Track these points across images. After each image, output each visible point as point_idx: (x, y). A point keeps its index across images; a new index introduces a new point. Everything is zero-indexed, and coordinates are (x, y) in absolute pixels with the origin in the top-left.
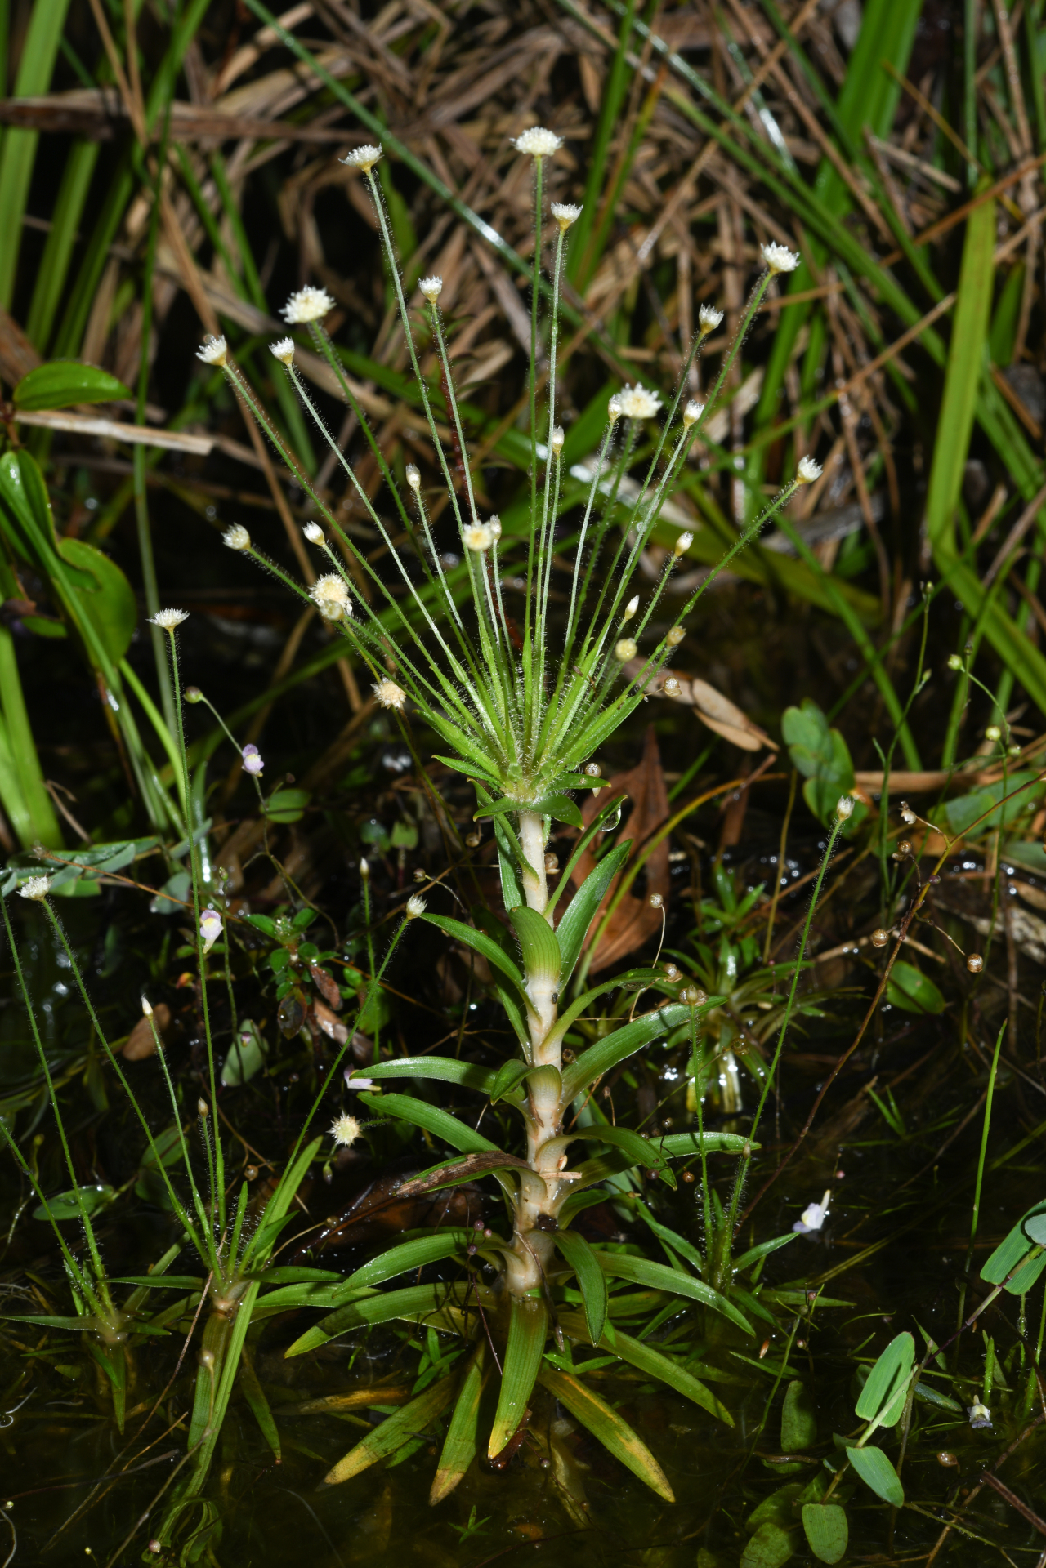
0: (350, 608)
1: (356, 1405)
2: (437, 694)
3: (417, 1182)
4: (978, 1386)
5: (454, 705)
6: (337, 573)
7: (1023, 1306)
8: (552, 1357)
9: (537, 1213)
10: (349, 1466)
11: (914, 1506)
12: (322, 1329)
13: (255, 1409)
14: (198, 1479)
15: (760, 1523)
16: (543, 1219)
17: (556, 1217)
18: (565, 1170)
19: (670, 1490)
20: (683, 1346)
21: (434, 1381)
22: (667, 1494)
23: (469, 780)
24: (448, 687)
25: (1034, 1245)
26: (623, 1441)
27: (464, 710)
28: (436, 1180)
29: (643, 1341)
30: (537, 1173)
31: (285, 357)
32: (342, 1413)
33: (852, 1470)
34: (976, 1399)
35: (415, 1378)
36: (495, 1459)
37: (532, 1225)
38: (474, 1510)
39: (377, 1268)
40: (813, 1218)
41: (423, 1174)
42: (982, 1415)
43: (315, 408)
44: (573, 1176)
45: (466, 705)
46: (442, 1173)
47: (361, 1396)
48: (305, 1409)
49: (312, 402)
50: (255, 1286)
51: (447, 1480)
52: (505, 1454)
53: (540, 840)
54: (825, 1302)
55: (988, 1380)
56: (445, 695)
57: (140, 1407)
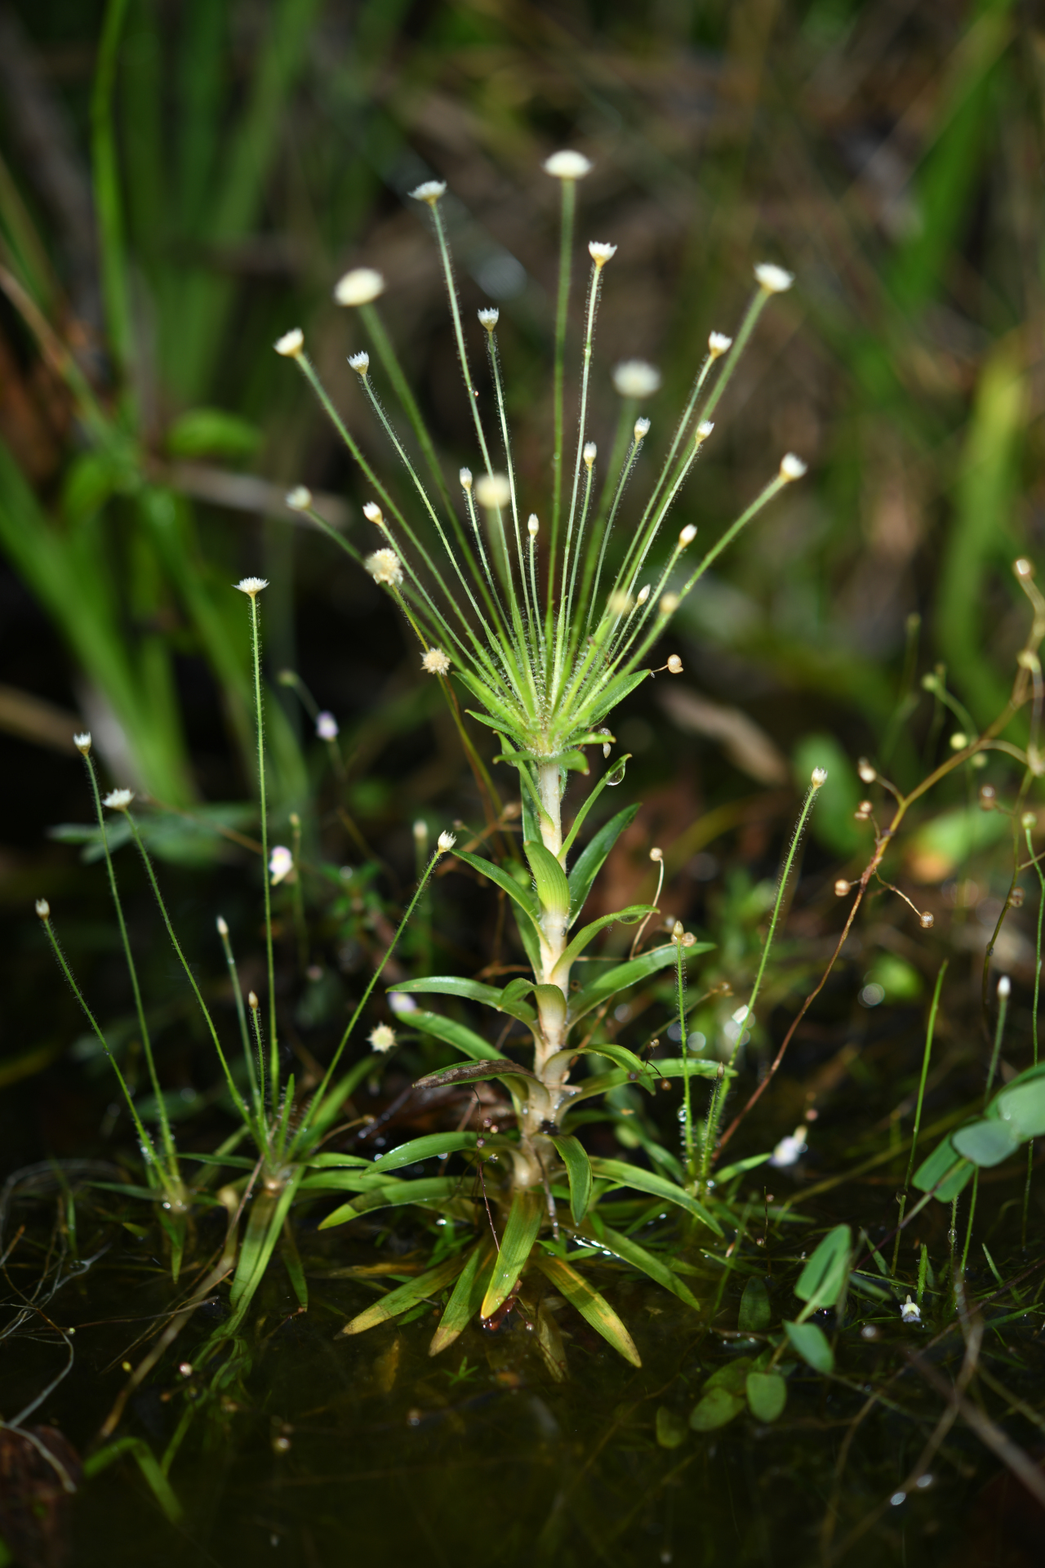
0: (401, 579)
1: (378, 1274)
2: (471, 658)
3: (434, 1077)
4: (912, 1288)
5: (486, 668)
6: (392, 549)
7: (954, 1219)
8: (547, 1244)
9: (542, 1118)
10: (363, 1322)
11: (844, 1380)
12: (353, 1207)
13: (291, 1271)
14: (235, 1321)
15: (713, 1387)
16: (546, 1125)
17: (558, 1124)
18: (569, 1082)
19: (638, 1357)
20: (664, 1245)
21: (447, 1258)
22: (635, 1359)
23: (495, 732)
24: (482, 652)
25: (960, 1157)
26: (602, 1315)
27: (494, 673)
28: (451, 1078)
29: (631, 1237)
30: (542, 1084)
31: (360, 368)
32: (366, 1279)
33: (791, 1345)
34: (909, 1298)
35: (430, 1256)
36: (487, 1320)
37: (536, 1129)
38: (465, 1361)
39: (402, 1154)
40: (788, 1151)
41: (440, 1072)
42: (913, 1312)
43: (383, 412)
44: (573, 1090)
45: (497, 668)
46: (456, 1072)
47: (382, 1268)
48: (334, 1274)
49: (381, 408)
50: (300, 1169)
51: (445, 1336)
52: (495, 1316)
53: (557, 792)
54: (792, 1217)
55: (921, 1285)
56: (478, 658)
57: (195, 1265)
